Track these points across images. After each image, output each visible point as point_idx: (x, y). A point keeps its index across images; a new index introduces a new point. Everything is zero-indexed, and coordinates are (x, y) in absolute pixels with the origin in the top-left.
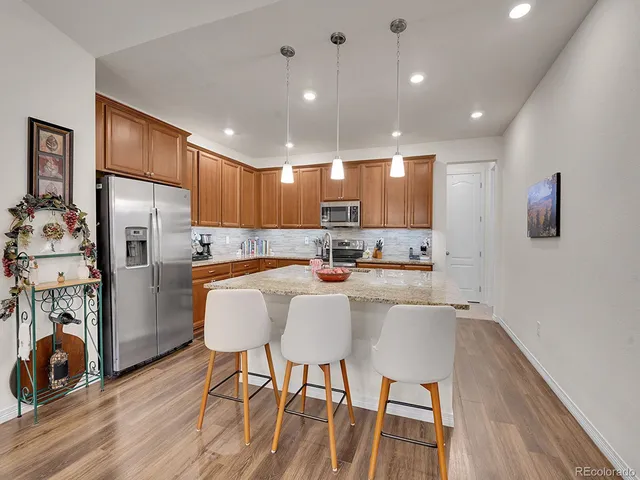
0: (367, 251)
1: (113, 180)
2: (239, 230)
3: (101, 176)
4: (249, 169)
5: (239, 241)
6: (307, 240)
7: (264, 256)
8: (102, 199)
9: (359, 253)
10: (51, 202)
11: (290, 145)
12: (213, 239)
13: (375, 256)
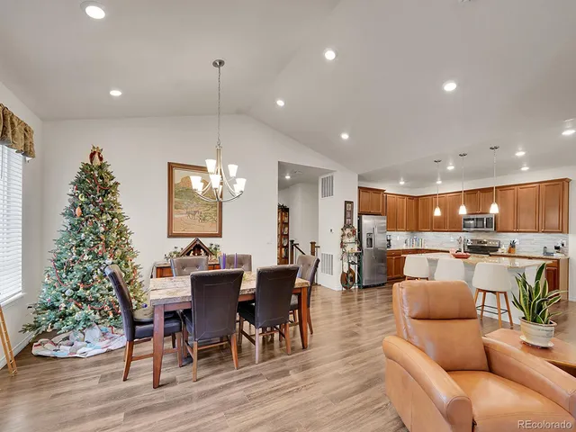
0: (503, 248)
1: (363, 216)
2: (405, 233)
3: (360, 217)
4: (411, 198)
5: (404, 238)
6: (452, 239)
7: (420, 248)
8: (360, 222)
9: (495, 249)
10: (349, 227)
11: (439, 182)
12: (392, 237)
13: (509, 252)
